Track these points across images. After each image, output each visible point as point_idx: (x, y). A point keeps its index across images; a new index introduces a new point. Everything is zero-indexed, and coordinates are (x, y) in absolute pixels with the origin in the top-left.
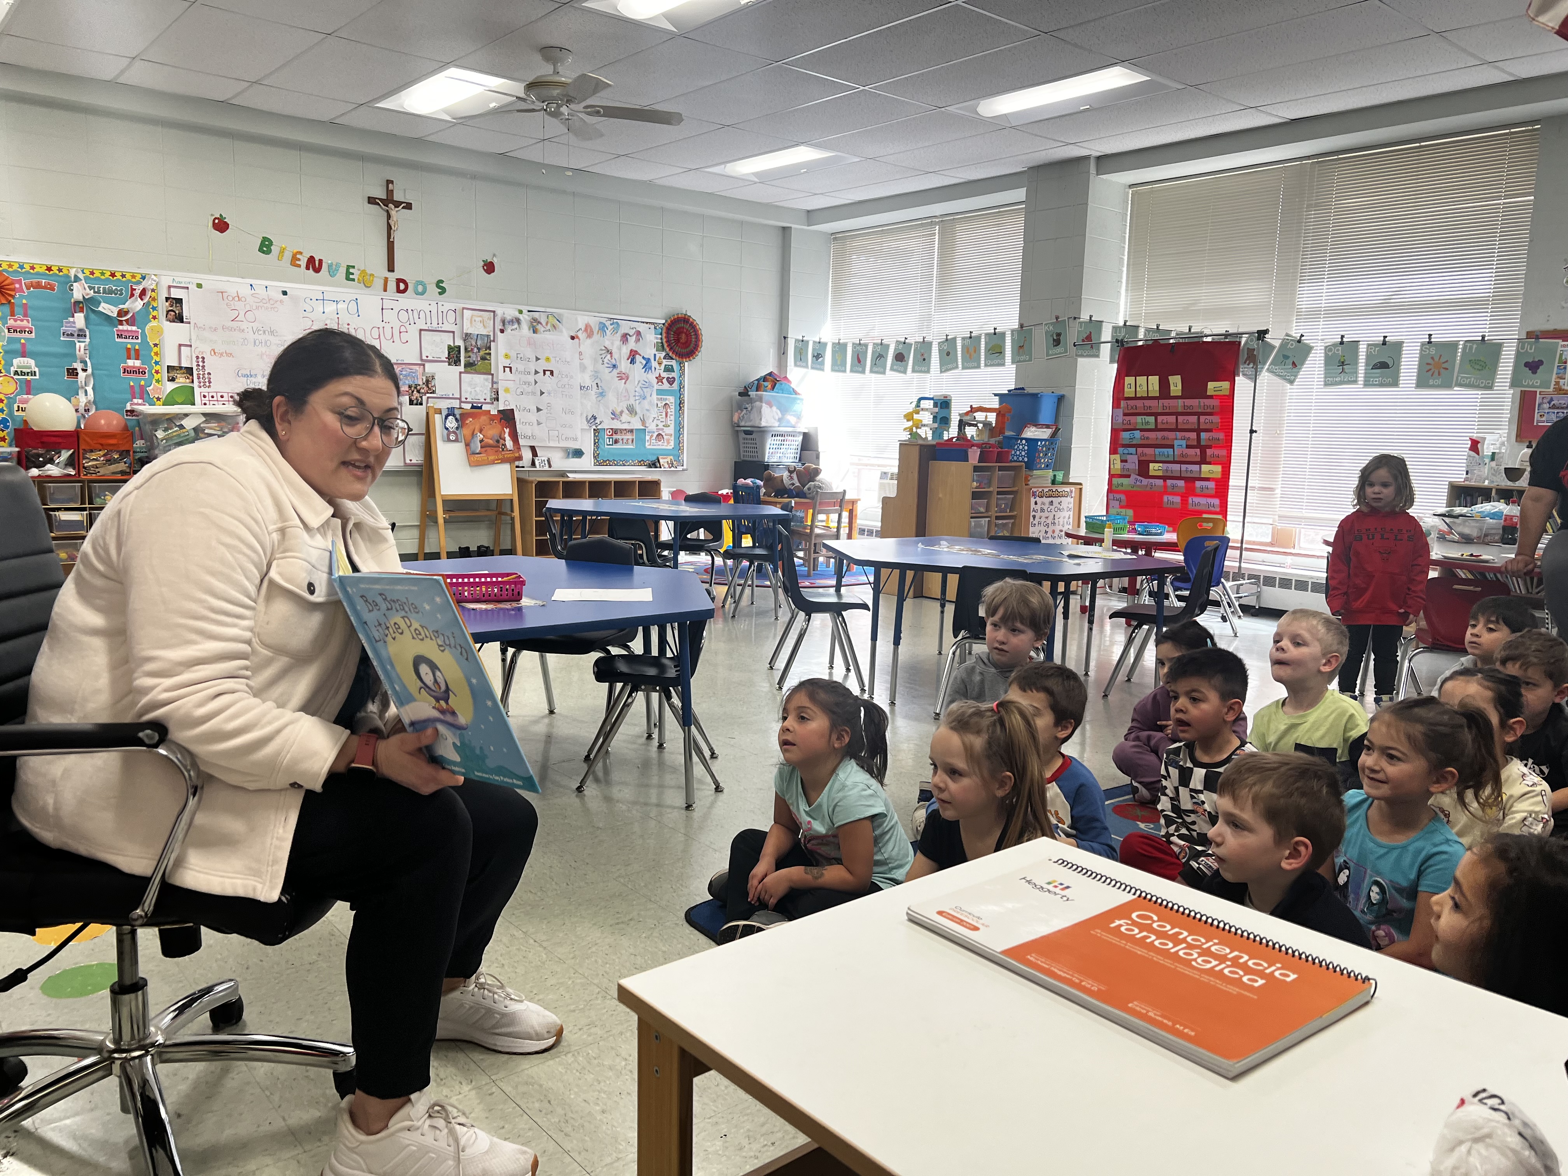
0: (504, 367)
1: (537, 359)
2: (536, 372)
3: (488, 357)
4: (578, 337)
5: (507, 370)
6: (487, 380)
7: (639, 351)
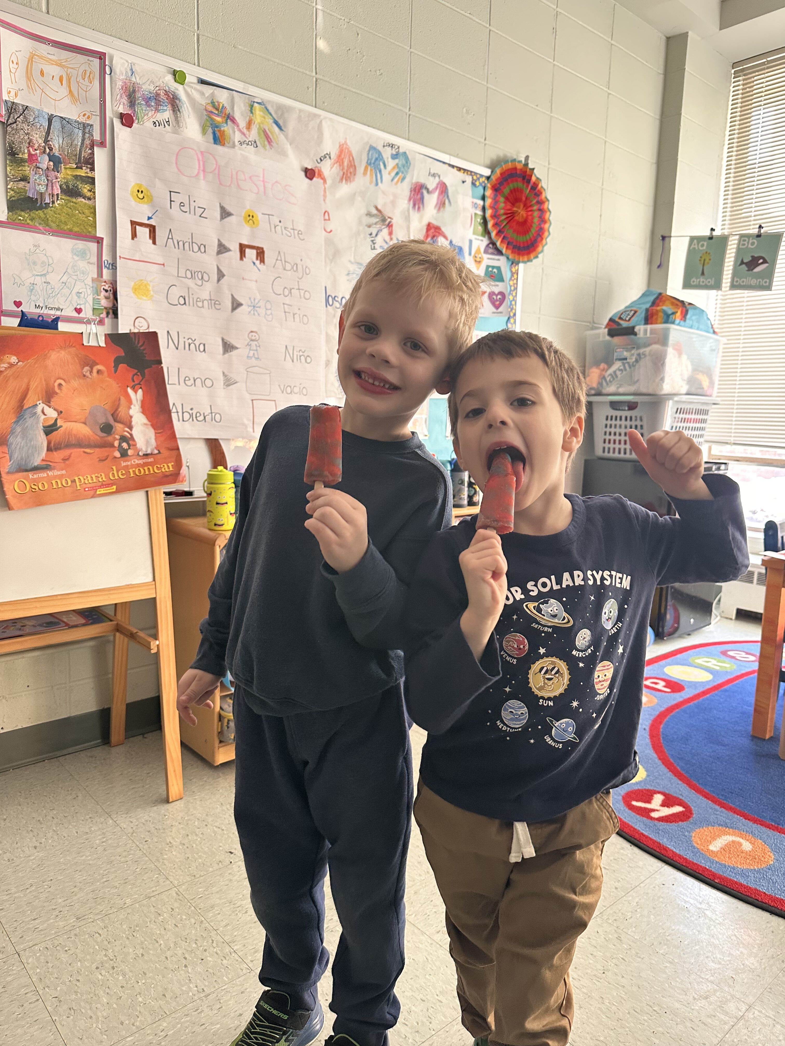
0: (134, 224)
1: (225, 214)
2: (222, 249)
3: (85, 189)
4: (321, 175)
5: (143, 232)
6: (82, 254)
7: (443, 229)
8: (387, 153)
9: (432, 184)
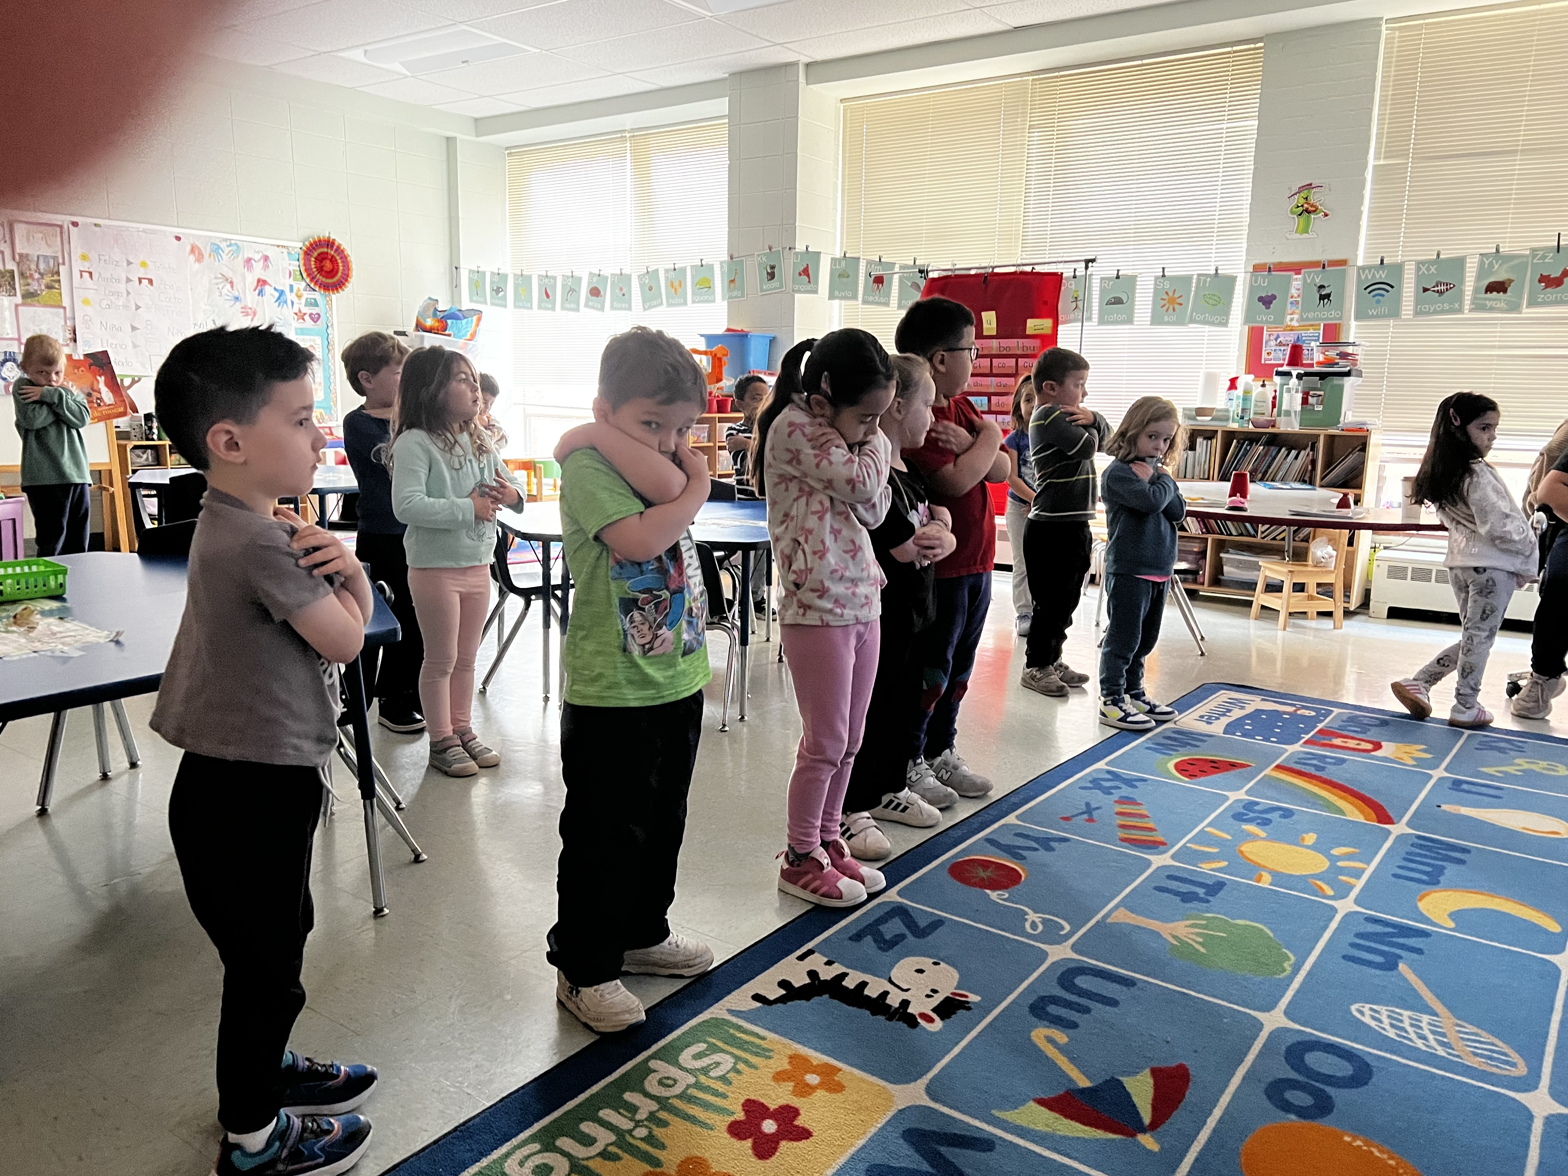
1: (129, 264)
3: (56, 285)
7: (268, 281)
8: (223, 245)
9: (257, 257)
